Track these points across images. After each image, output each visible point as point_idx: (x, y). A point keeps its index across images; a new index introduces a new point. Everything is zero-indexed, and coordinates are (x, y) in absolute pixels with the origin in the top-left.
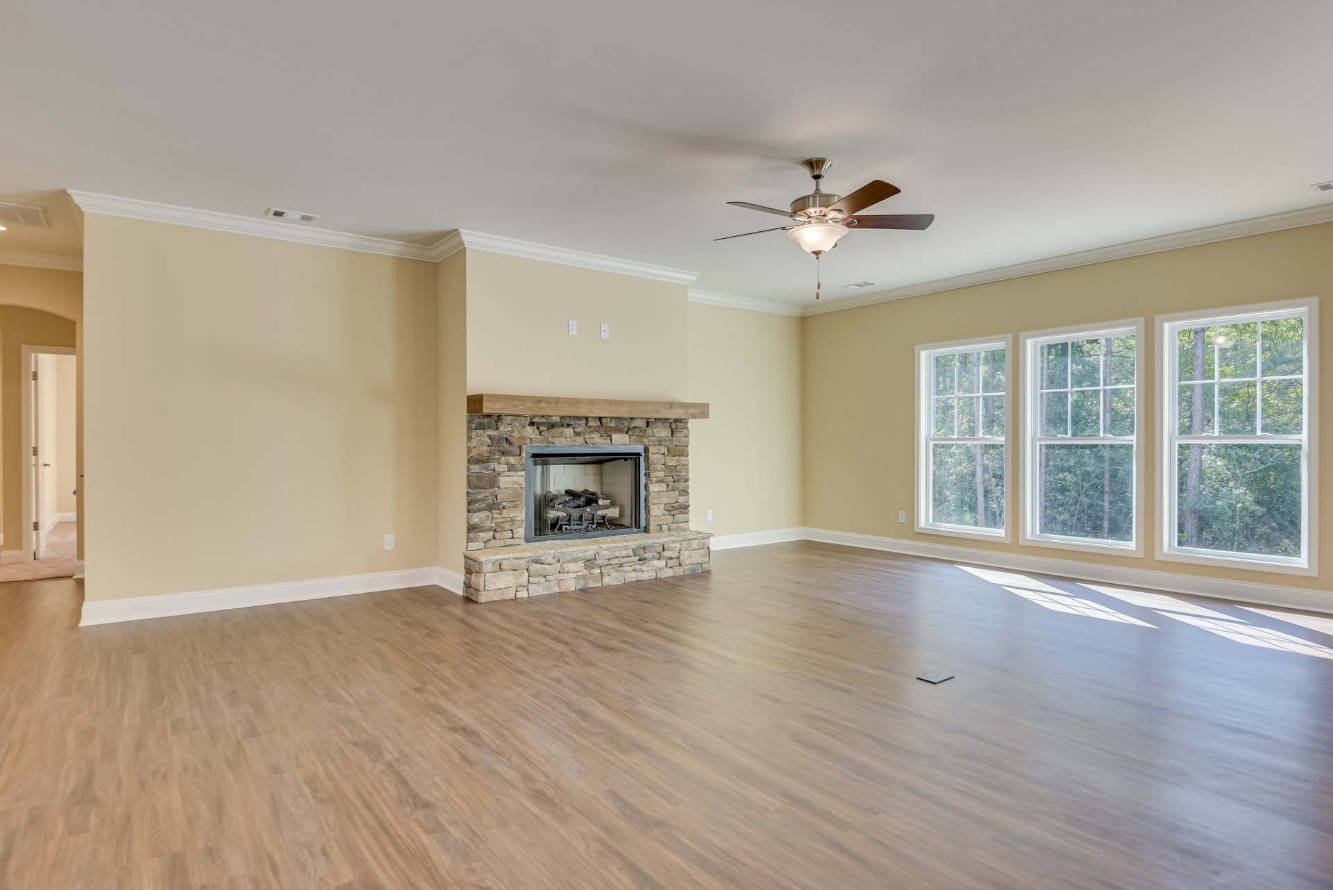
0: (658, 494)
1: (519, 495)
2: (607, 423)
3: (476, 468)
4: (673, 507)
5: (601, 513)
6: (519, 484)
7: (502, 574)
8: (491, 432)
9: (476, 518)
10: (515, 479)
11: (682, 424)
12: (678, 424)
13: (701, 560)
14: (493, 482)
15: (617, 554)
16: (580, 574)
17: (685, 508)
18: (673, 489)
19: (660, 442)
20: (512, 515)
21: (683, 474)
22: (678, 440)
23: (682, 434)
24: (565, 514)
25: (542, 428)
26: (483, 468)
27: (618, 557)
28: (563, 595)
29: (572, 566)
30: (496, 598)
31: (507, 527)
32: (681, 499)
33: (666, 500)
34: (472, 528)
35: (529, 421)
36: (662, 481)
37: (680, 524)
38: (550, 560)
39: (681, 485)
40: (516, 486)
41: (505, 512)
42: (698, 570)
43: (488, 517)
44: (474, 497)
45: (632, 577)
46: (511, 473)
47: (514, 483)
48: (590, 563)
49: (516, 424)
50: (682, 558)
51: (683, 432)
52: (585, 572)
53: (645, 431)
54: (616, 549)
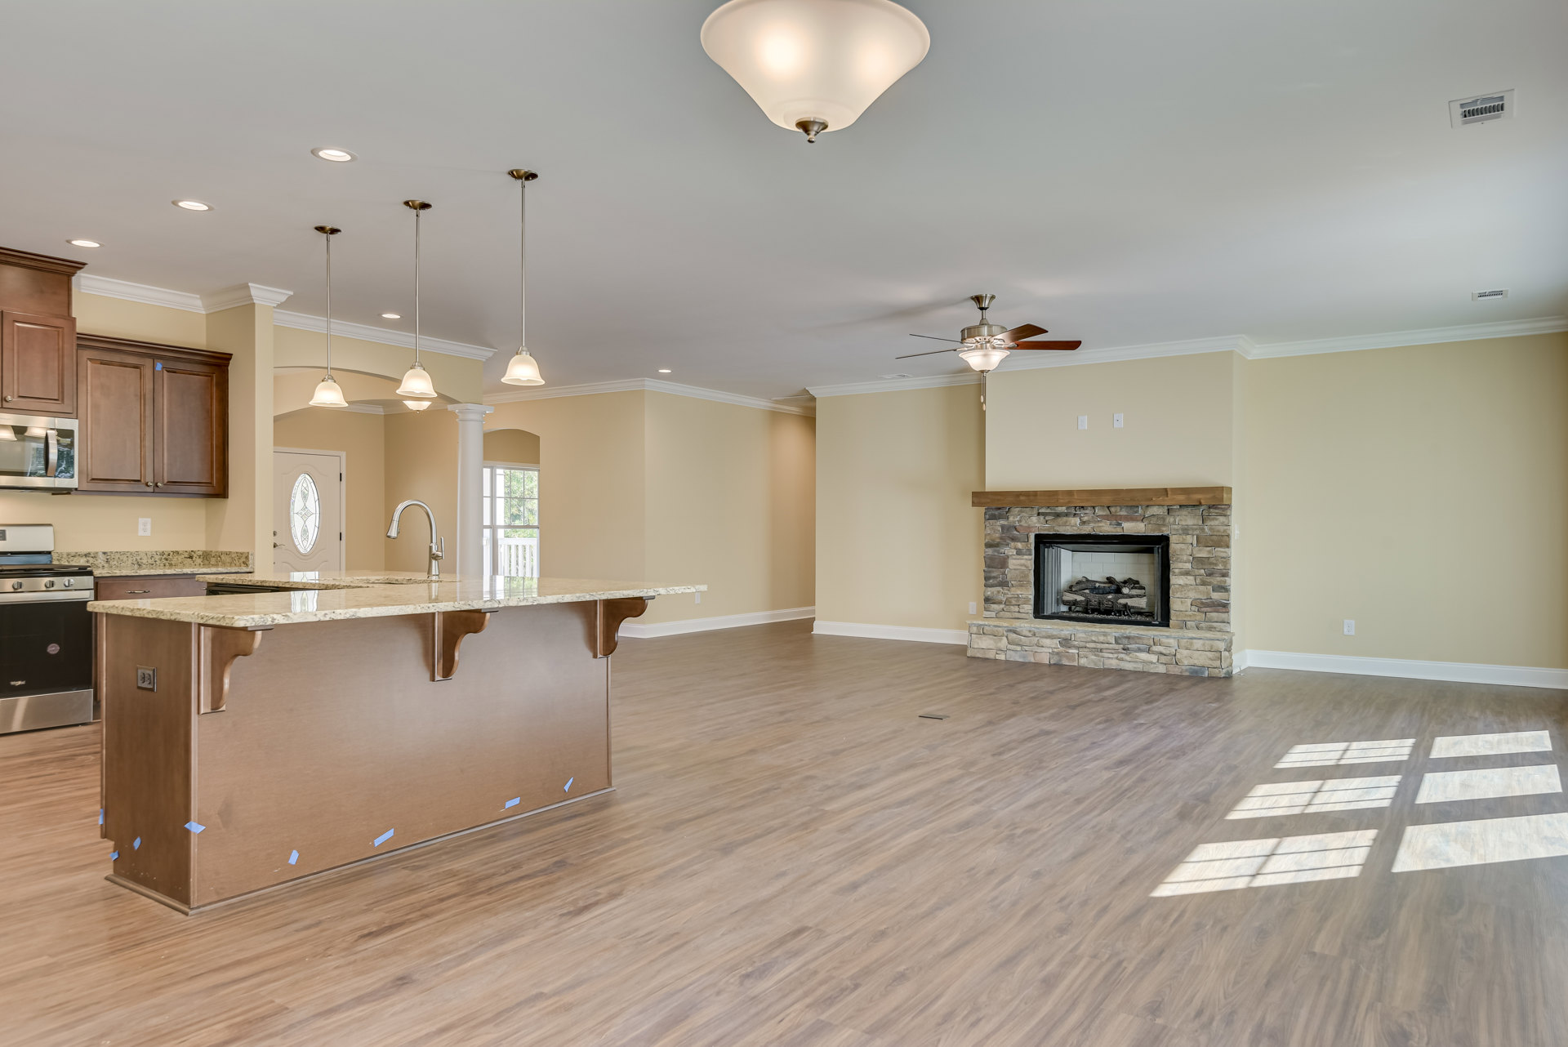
0: (1184, 590)
1: (1026, 576)
2: (1116, 512)
3: (990, 551)
4: (1202, 603)
5: (1122, 601)
6: (1025, 566)
7: (984, 637)
8: (1003, 522)
9: (990, 592)
10: (1023, 562)
11: (1217, 511)
12: (1211, 510)
13: (1208, 663)
14: (1003, 563)
15: (1094, 639)
16: (1055, 650)
17: (1224, 606)
18: (1204, 583)
19: (1185, 531)
20: (1019, 592)
21: (1220, 567)
22: (1210, 529)
23: (1216, 523)
24: (1083, 599)
25: (1047, 518)
26: (995, 551)
27: (1095, 642)
28: (1037, 665)
29: (1047, 642)
30: (978, 655)
31: (1014, 602)
32: (1216, 596)
33: (1193, 595)
34: (987, 600)
35: (1035, 511)
36: (1187, 573)
37: (1213, 624)
38: (1026, 633)
39: (1217, 580)
40: (1023, 568)
41: (1013, 589)
42: (1203, 673)
43: (999, 592)
44: (988, 575)
45: (1113, 663)
46: (1018, 557)
47: (1021, 565)
48: (1066, 642)
49: (1024, 514)
50: (1178, 656)
51: (1217, 519)
52: (1061, 649)
53: (1164, 520)
54: (1093, 633)
